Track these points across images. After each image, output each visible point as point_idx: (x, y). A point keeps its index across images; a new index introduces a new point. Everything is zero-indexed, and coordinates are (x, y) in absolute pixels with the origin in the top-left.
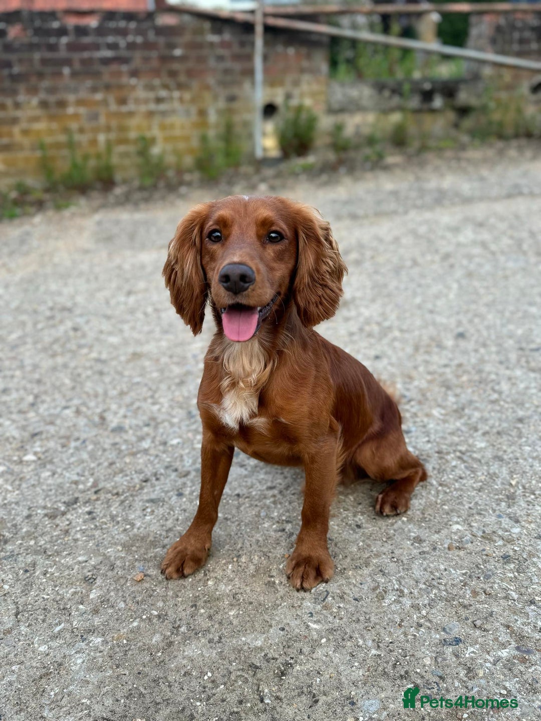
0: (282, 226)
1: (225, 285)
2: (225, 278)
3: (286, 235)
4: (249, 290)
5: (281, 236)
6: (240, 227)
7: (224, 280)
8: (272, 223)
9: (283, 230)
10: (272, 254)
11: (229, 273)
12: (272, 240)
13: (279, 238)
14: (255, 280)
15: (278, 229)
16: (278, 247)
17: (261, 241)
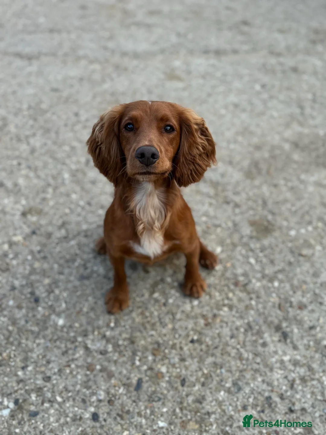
7: (139, 156)
8: (167, 120)
10: (167, 140)
12: (167, 131)
13: (171, 130)
14: (159, 156)
15: (171, 124)
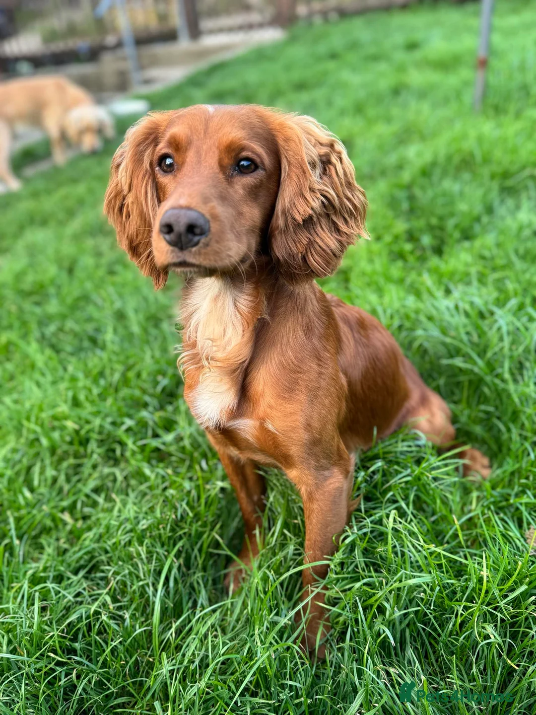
0: (259, 150)
1: (167, 237)
2: (168, 228)
3: (263, 163)
4: (201, 245)
5: (253, 165)
6: (198, 153)
7: (165, 230)
8: (243, 148)
9: (259, 156)
10: (241, 192)
11: (172, 220)
12: (243, 171)
14: (209, 230)
15: (251, 154)
16: (249, 180)
17: (224, 173)
